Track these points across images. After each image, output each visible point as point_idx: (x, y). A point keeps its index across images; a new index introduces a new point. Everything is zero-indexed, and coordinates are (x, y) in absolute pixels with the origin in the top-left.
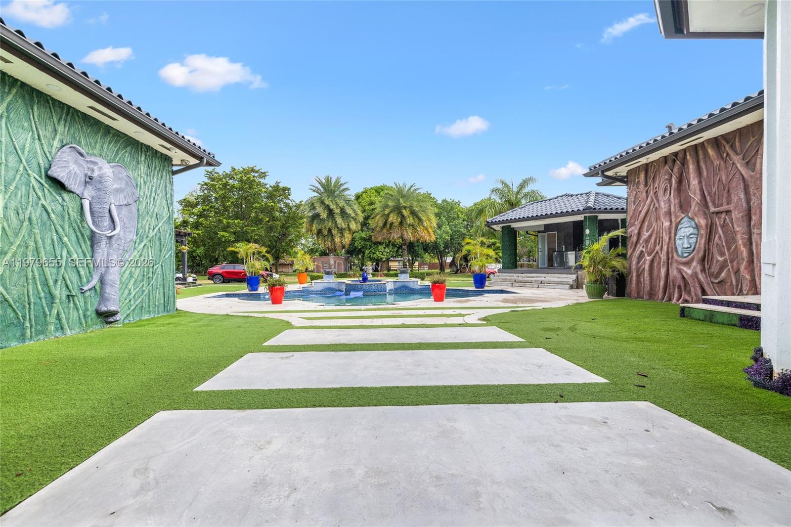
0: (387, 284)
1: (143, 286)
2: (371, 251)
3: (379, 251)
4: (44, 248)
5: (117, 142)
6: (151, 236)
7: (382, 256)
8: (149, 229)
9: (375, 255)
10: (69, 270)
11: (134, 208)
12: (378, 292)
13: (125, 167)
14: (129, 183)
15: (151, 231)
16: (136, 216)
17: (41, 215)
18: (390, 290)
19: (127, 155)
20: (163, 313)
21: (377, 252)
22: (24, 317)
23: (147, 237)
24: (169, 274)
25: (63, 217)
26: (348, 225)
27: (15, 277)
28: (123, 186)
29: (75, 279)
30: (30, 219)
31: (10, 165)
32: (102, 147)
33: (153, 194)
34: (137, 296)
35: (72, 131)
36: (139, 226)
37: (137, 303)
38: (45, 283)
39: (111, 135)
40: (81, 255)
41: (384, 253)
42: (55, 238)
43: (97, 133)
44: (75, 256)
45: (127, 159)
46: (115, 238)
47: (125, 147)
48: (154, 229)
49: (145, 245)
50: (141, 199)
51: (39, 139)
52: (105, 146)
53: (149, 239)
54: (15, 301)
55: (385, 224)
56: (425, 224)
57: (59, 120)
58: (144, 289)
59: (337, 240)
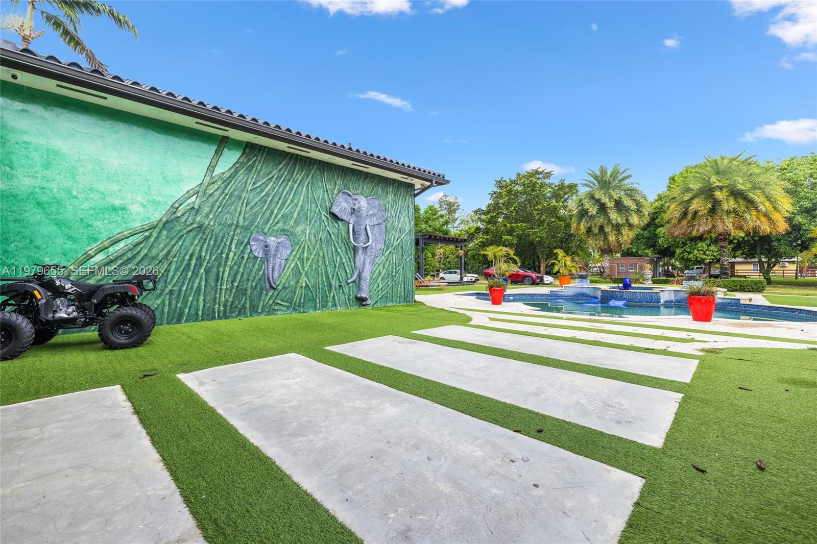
0: (661, 294)
1: (388, 281)
2: (685, 250)
3: (698, 250)
4: (328, 256)
5: (372, 182)
6: (395, 245)
7: (704, 257)
8: (394, 240)
9: (691, 256)
10: (341, 269)
11: (383, 227)
12: (645, 303)
13: (378, 198)
14: (380, 208)
15: (395, 241)
16: (384, 232)
17: (327, 236)
18: (666, 302)
19: (379, 189)
20: (403, 303)
21: (696, 251)
22: (316, 296)
23: (392, 246)
24: (409, 274)
25: (338, 237)
26: (627, 220)
27: (313, 273)
28: (376, 212)
29: (344, 275)
30: (321, 239)
31: (312, 209)
32: (363, 187)
33: (398, 214)
34: (383, 288)
35: (345, 182)
36: (387, 238)
37: (383, 294)
38: (327, 277)
39: (369, 178)
40: (348, 260)
41: (707, 253)
42: (333, 250)
43: (359, 179)
44: (344, 260)
45: (379, 192)
46: (369, 248)
47: (378, 184)
48: (397, 240)
49: (390, 252)
50: (389, 219)
51: (327, 191)
52: (365, 187)
53: (393, 247)
54: (312, 287)
55: (684, 215)
56: (761, 207)
57: (338, 177)
58: (389, 284)
59: (612, 238)
